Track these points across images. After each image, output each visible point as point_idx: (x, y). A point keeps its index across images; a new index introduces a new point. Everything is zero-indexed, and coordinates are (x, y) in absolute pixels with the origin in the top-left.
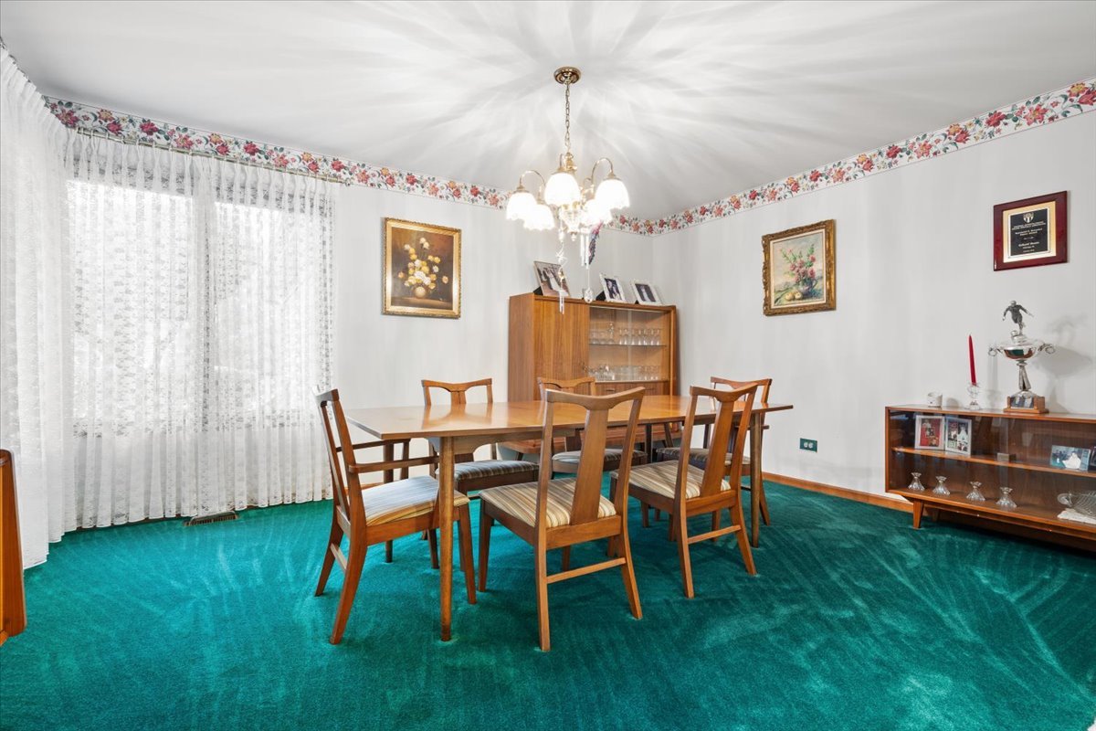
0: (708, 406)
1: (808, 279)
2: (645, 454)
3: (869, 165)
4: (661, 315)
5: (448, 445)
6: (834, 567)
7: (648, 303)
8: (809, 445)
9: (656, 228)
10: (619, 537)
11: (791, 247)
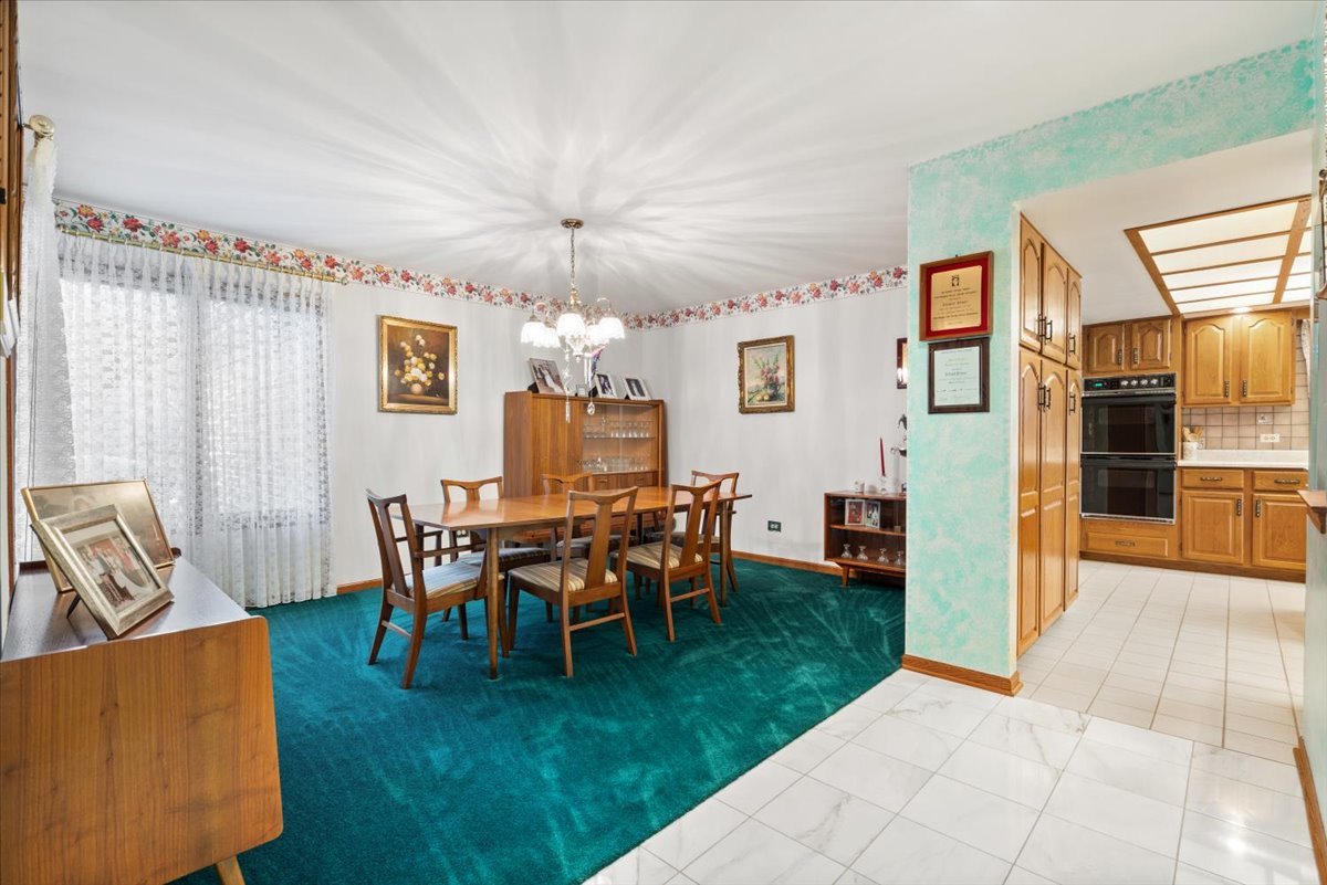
0: (685, 498)
1: (773, 384)
2: (637, 538)
3: (818, 293)
4: (648, 409)
5: (494, 534)
6: (777, 615)
7: (638, 398)
8: (774, 526)
9: (646, 323)
10: (619, 598)
11: (761, 355)
